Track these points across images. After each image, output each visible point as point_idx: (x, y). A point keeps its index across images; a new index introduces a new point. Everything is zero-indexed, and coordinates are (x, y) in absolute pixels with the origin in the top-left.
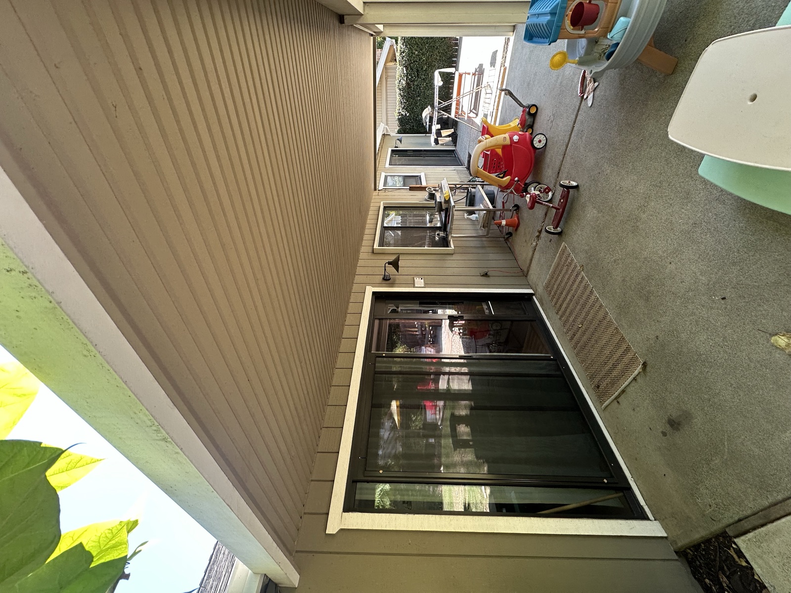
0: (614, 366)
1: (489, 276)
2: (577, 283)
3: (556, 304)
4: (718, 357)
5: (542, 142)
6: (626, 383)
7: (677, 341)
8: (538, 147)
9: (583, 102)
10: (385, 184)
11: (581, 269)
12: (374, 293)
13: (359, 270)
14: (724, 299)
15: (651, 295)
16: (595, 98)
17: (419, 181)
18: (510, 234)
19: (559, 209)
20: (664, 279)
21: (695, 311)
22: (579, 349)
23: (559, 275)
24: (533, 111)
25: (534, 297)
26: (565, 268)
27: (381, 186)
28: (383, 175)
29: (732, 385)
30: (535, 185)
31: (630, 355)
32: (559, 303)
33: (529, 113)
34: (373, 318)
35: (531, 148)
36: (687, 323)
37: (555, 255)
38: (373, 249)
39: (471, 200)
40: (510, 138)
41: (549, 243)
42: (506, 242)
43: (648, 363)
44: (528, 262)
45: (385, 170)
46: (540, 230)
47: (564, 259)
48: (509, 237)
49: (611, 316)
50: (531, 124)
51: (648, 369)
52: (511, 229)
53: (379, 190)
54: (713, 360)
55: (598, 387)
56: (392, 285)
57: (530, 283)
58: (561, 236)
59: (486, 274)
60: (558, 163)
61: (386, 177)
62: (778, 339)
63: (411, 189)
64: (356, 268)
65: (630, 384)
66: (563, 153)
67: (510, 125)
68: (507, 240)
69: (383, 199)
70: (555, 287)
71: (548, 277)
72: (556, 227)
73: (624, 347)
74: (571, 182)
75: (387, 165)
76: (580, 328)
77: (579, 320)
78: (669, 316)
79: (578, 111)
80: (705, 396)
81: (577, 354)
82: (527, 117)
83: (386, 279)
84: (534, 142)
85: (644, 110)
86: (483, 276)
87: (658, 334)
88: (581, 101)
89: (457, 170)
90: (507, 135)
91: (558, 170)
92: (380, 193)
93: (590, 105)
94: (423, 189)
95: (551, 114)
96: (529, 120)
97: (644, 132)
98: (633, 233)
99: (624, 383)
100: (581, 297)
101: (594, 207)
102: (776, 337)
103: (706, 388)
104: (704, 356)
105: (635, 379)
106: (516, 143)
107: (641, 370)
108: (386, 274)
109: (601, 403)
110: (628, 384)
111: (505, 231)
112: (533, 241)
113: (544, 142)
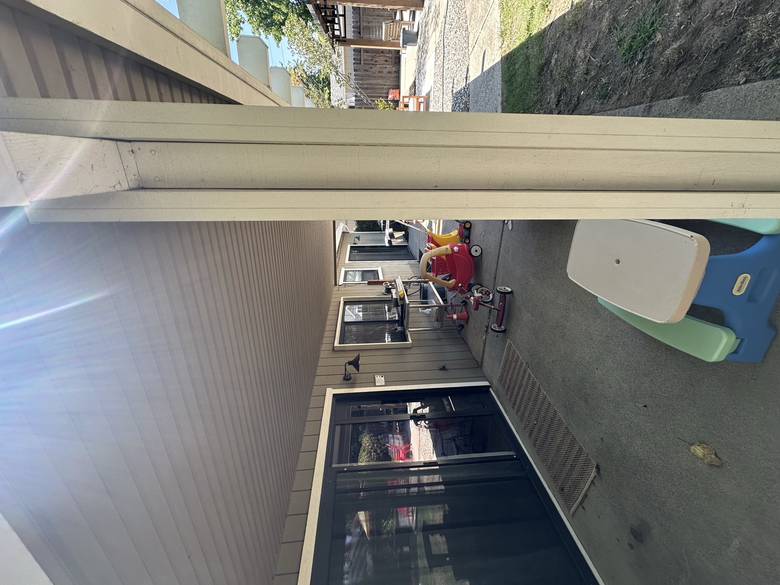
0: (573, 467)
1: (447, 369)
2: (526, 379)
3: (511, 398)
4: (655, 463)
5: (478, 252)
6: (587, 486)
7: (619, 444)
8: (476, 256)
9: (505, 226)
10: (345, 280)
11: (527, 367)
12: (334, 395)
13: (319, 371)
14: (645, 406)
15: (588, 397)
16: (513, 224)
17: (377, 275)
18: (462, 326)
19: (500, 311)
20: (596, 382)
21: (626, 416)
22: (539, 447)
23: (509, 370)
24: (468, 226)
25: (491, 390)
26: (513, 364)
27: (341, 281)
28: (343, 270)
29: (673, 493)
30: (477, 286)
31: (583, 457)
32: (514, 397)
33: (465, 227)
34: (334, 425)
35: (470, 256)
36: (623, 426)
37: (504, 351)
38: (334, 347)
39: (425, 294)
40: (451, 249)
41: (496, 338)
42: (460, 333)
43: (601, 465)
44: (481, 354)
45: (345, 266)
46: (487, 325)
47: (511, 354)
48: (462, 329)
49: (560, 415)
50: (468, 235)
51: (602, 472)
52: (462, 322)
53: (339, 285)
54: (652, 466)
55: (562, 490)
56: (353, 385)
57: (486, 375)
58: (506, 333)
59: (444, 367)
60: (493, 271)
61: (346, 272)
62: (696, 449)
63: (370, 283)
64: (317, 369)
65: (589, 487)
66: (496, 262)
67: (451, 235)
68: (460, 331)
69: (343, 294)
70: (508, 380)
71: (500, 370)
72: (500, 326)
73: (577, 448)
74: (506, 288)
75: (347, 261)
76: (535, 424)
77: (534, 416)
78: (607, 419)
79: (503, 231)
80: (656, 505)
81: (538, 453)
82: (464, 230)
83: (348, 380)
84: (472, 252)
85: (551, 240)
86: (441, 369)
87: (602, 436)
88: (503, 226)
89: (411, 264)
90: (448, 246)
91: (494, 275)
92: (341, 288)
93: (510, 229)
94: (381, 283)
95: (482, 230)
96: (466, 233)
97: (554, 257)
98: (562, 338)
99: (584, 487)
100: (531, 393)
101: (528, 312)
102: (694, 447)
103: (653, 495)
104: (644, 462)
105: (593, 482)
106: (456, 252)
107: (596, 474)
108: (347, 373)
109: (569, 508)
110: (588, 487)
111: (458, 323)
112: (482, 335)
113: (479, 252)
